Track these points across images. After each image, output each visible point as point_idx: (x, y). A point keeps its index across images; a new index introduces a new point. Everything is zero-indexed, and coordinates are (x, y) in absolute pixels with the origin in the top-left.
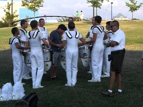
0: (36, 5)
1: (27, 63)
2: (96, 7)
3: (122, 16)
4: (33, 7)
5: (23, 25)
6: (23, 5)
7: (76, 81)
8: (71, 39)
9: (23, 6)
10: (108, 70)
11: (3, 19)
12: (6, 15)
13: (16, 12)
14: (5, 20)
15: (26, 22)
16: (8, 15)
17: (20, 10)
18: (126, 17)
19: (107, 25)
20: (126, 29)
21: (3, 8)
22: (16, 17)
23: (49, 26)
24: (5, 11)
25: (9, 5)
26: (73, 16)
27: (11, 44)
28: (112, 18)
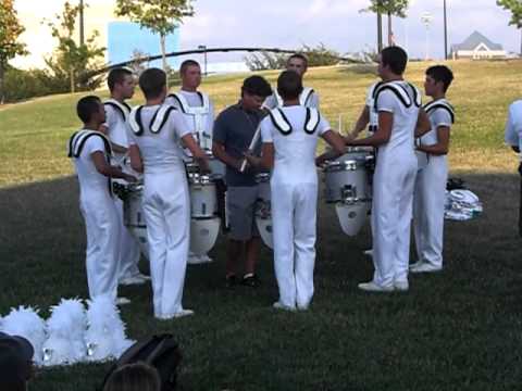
0: (170, 9)
1: (134, 226)
2: (389, 14)
3: (482, 44)
4: (157, 19)
5: (116, 85)
6: (119, 10)
7: (312, 290)
8: (289, 137)
9: (119, 14)
10: (437, 245)
11: (50, 64)
12: (62, 48)
13: (96, 38)
14: (57, 68)
15: (127, 77)
16: (68, 47)
17: (112, 28)
18: (499, 47)
19: (427, 80)
20: (499, 92)
21: (50, 25)
22: (96, 57)
23: (218, 85)
24: (55, 34)
25: (72, 13)
26: (305, 47)
27: (77, 156)
28: (448, 52)
